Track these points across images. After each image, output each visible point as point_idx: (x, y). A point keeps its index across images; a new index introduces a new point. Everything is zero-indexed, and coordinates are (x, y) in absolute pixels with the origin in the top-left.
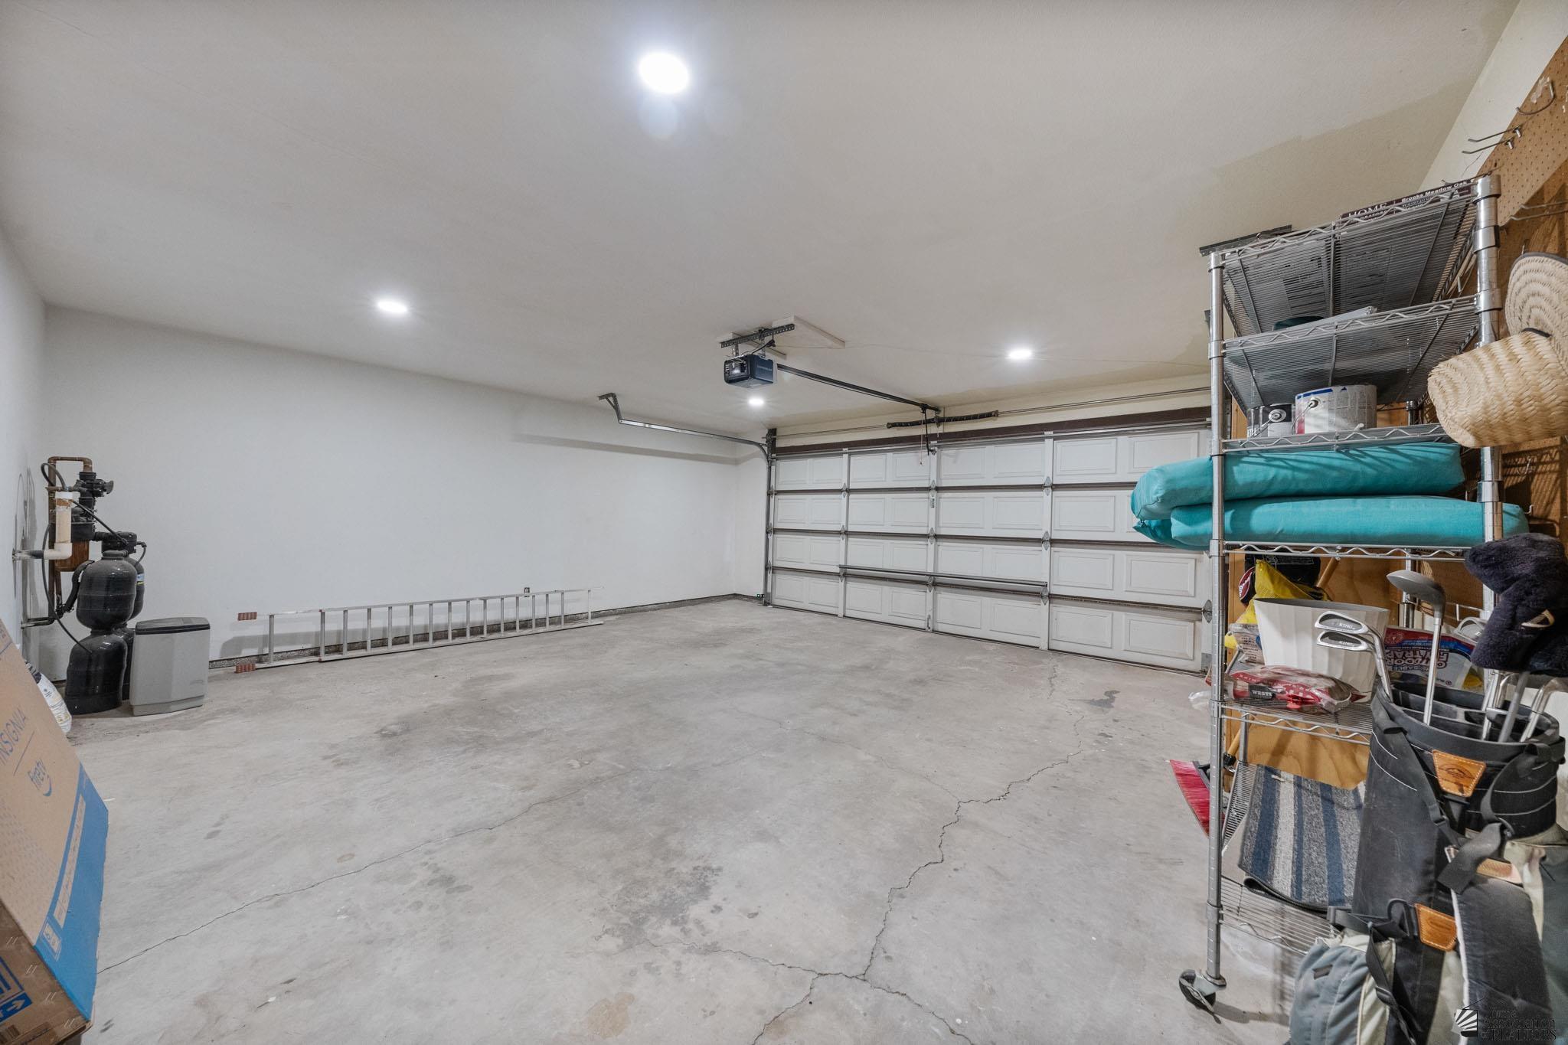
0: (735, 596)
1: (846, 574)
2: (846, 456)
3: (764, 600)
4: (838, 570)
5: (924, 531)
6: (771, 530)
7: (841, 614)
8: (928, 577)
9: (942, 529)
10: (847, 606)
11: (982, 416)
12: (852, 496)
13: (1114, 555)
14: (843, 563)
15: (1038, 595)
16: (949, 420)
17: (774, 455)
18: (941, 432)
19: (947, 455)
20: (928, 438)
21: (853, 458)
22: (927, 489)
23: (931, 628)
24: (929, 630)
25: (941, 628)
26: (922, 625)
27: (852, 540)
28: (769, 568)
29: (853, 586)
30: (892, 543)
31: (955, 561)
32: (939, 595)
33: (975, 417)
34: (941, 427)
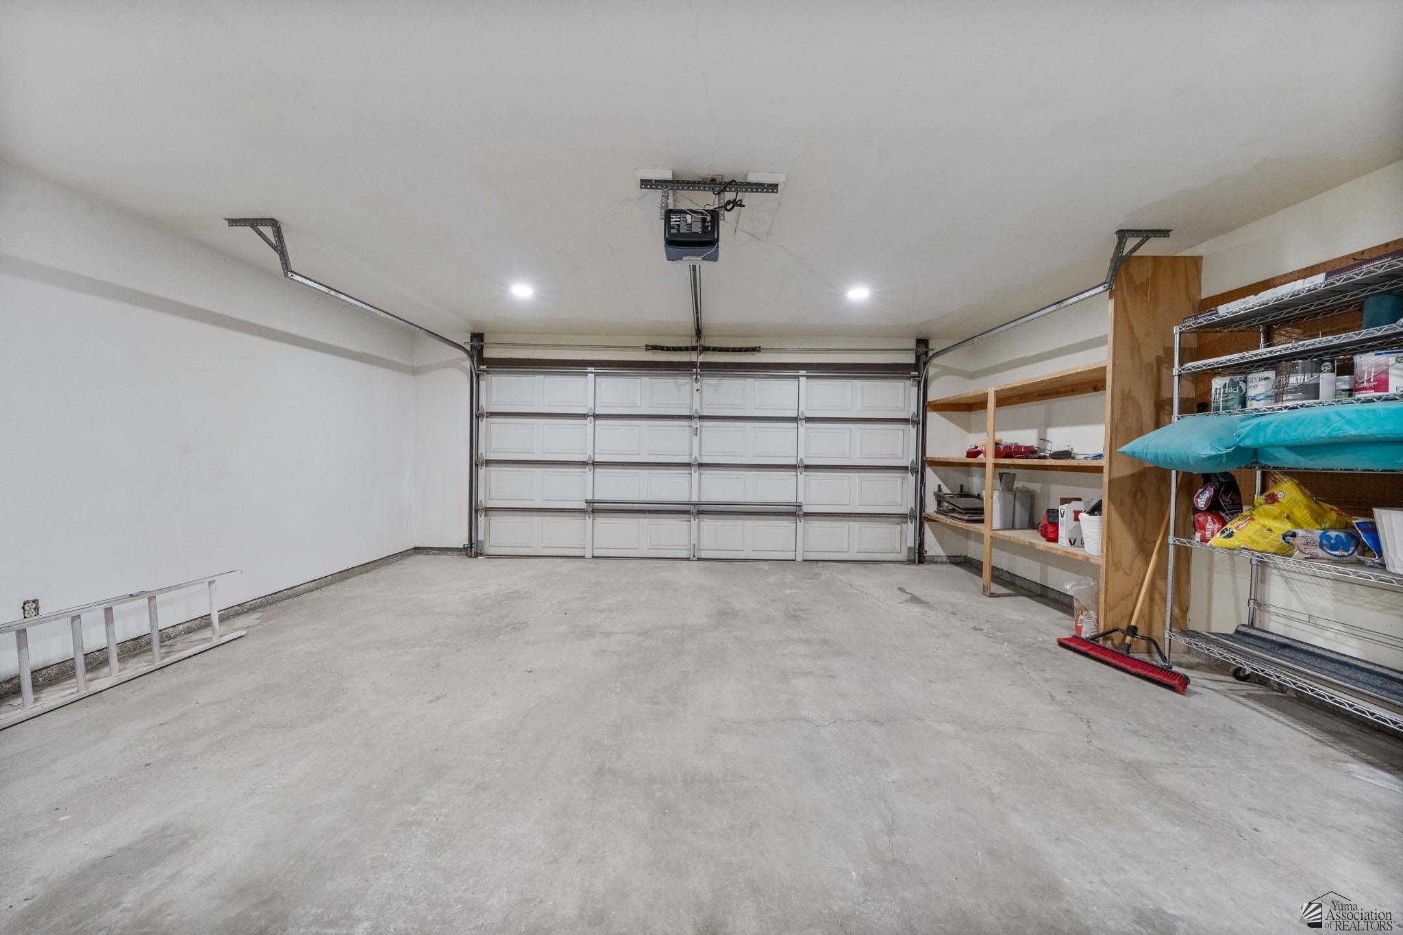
0: (417, 550)
1: (595, 509)
2: (591, 377)
3: (472, 550)
4: (584, 506)
5: (685, 460)
6: (476, 463)
7: (589, 555)
8: (692, 506)
9: (704, 457)
10: (595, 546)
11: (747, 350)
12: (598, 422)
13: (850, 477)
14: (590, 498)
15: (793, 514)
16: (714, 349)
17: (483, 367)
18: (703, 361)
19: (707, 384)
20: (690, 365)
21: (599, 379)
22: (689, 417)
23: (696, 557)
24: (694, 559)
25: (704, 555)
26: (684, 554)
27: (599, 471)
28: (475, 510)
29: (603, 522)
30: (649, 473)
31: (717, 488)
32: (702, 523)
33: (740, 350)
34: (702, 356)
